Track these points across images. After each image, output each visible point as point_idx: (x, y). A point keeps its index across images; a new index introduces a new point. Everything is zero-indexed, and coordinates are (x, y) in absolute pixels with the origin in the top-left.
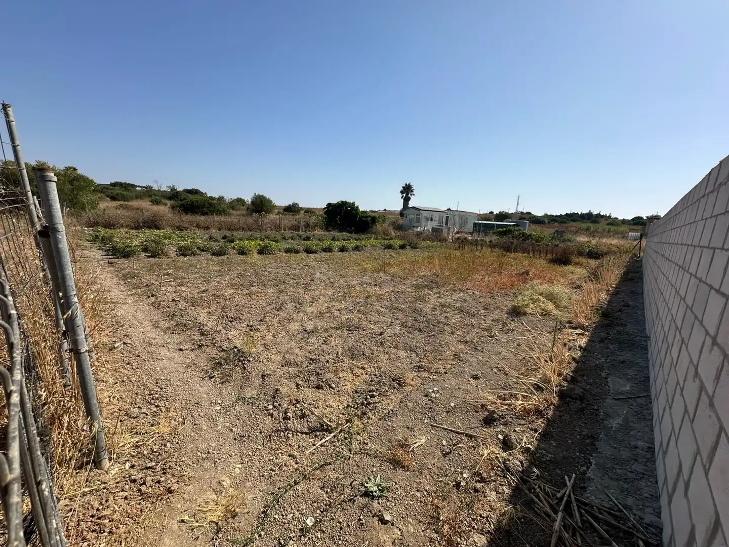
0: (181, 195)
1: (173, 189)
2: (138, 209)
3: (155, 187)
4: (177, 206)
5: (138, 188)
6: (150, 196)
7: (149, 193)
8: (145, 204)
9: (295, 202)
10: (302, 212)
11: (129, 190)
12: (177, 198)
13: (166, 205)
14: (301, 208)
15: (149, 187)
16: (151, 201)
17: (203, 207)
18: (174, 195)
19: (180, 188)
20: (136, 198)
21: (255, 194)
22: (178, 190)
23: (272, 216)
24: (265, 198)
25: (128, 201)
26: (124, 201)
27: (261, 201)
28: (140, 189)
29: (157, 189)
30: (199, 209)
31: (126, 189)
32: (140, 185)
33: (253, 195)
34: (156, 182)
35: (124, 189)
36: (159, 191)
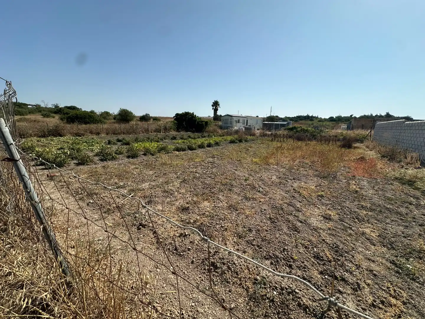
0: (64, 110)
1: (56, 107)
2: (35, 121)
3: (43, 105)
4: (64, 118)
5: (29, 106)
6: (40, 111)
7: (38, 109)
8: (39, 117)
9: (147, 113)
10: (152, 119)
11: (22, 107)
12: (61, 112)
13: (54, 117)
14: (151, 117)
15: (38, 105)
16: (42, 115)
17: (85, 118)
18: (57, 110)
19: (62, 106)
20: (29, 113)
21: (121, 109)
22: (60, 107)
23: (133, 123)
24: (127, 111)
25: (23, 115)
26: (20, 115)
27: (126, 113)
28: (30, 106)
29: (44, 106)
30: (82, 120)
31: (19, 107)
32: (31, 104)
33: (119, 109)
34: (43, 101)
35: (18, 107)
36: (46, 108)
